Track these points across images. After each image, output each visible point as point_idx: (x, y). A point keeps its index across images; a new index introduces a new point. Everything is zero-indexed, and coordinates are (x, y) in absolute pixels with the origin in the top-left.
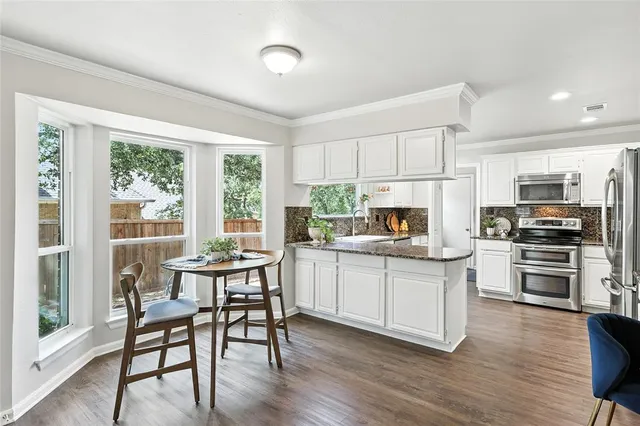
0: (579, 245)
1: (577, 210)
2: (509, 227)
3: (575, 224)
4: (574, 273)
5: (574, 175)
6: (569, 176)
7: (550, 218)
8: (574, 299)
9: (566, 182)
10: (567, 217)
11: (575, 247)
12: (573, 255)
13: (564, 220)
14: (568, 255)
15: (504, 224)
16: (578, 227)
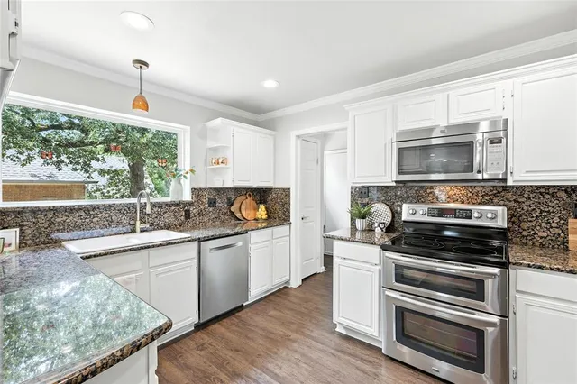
0: (504, 266)
1: (498, 191)
2: (388, 220)
3: (494, 216)
4: (492, 324)
5: (493, 123)
6: (484, 126)
7: (452, 205)
8: (493, 376)
9: (479, 137)
10: (480, 204)
11: (495, 270)
12: (490, 287)
13: (476, 210)
14: (480, 283)
15: (382, 213)
16: (501, 222)
